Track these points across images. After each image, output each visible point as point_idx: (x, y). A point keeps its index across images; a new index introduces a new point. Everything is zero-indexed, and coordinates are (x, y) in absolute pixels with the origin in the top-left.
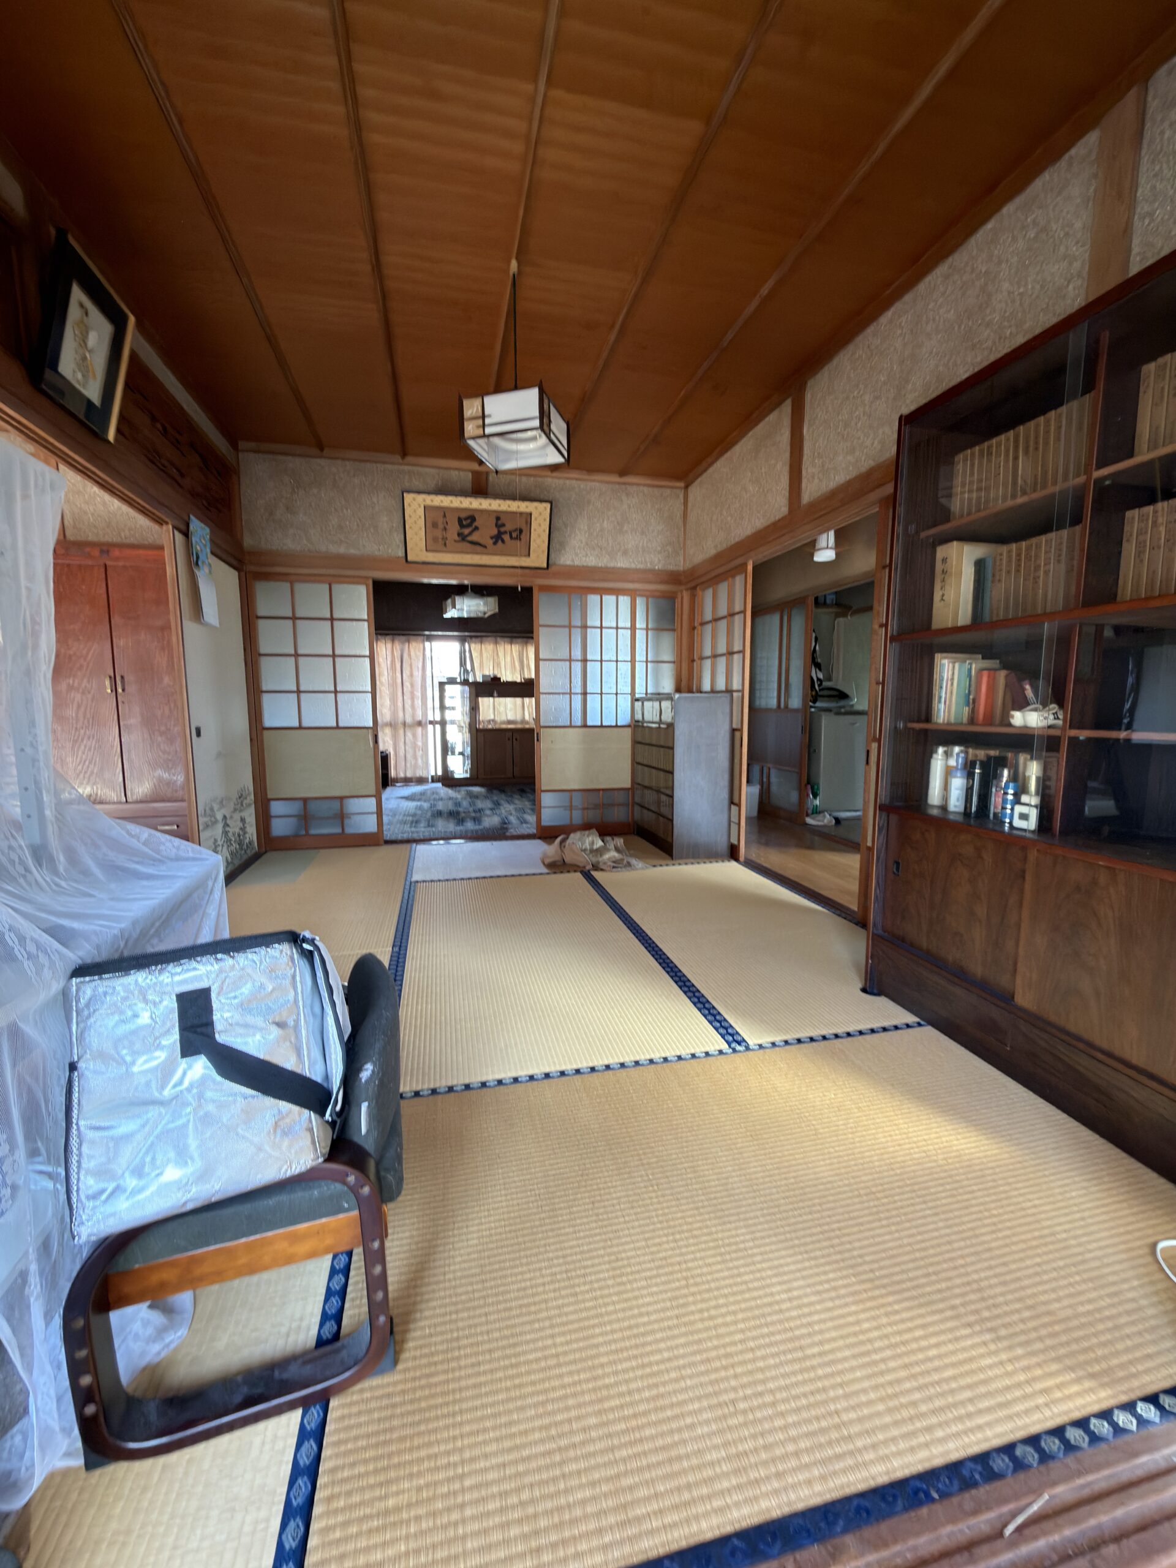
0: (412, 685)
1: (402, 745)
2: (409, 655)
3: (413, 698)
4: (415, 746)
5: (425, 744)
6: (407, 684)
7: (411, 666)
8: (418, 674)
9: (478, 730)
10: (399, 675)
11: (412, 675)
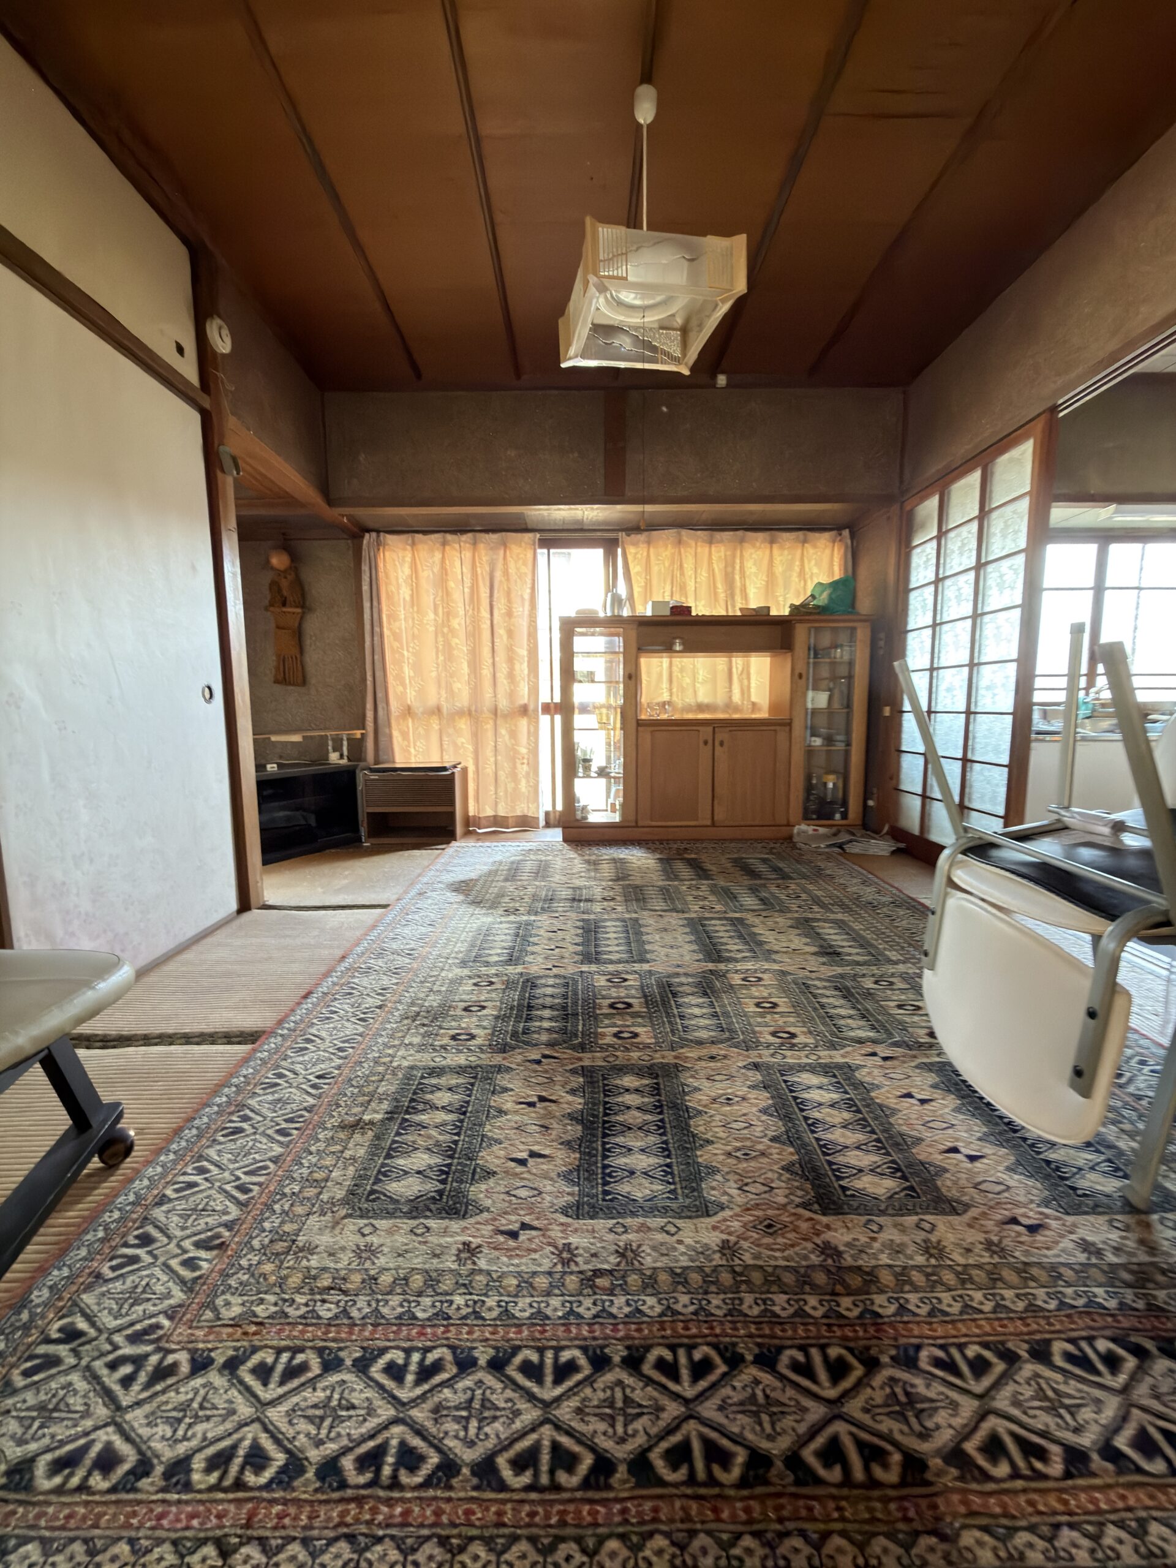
0: (510, 633)
1: (489, 752)
2: (506, 573)
3: (511, 660)
4: (513, 757)
5: (534, 751)
6: (501, 632)
7: (508, 593)
8: (522, 611)
9: (640, 723)
10: (485, 614)
11: (509, 614)
